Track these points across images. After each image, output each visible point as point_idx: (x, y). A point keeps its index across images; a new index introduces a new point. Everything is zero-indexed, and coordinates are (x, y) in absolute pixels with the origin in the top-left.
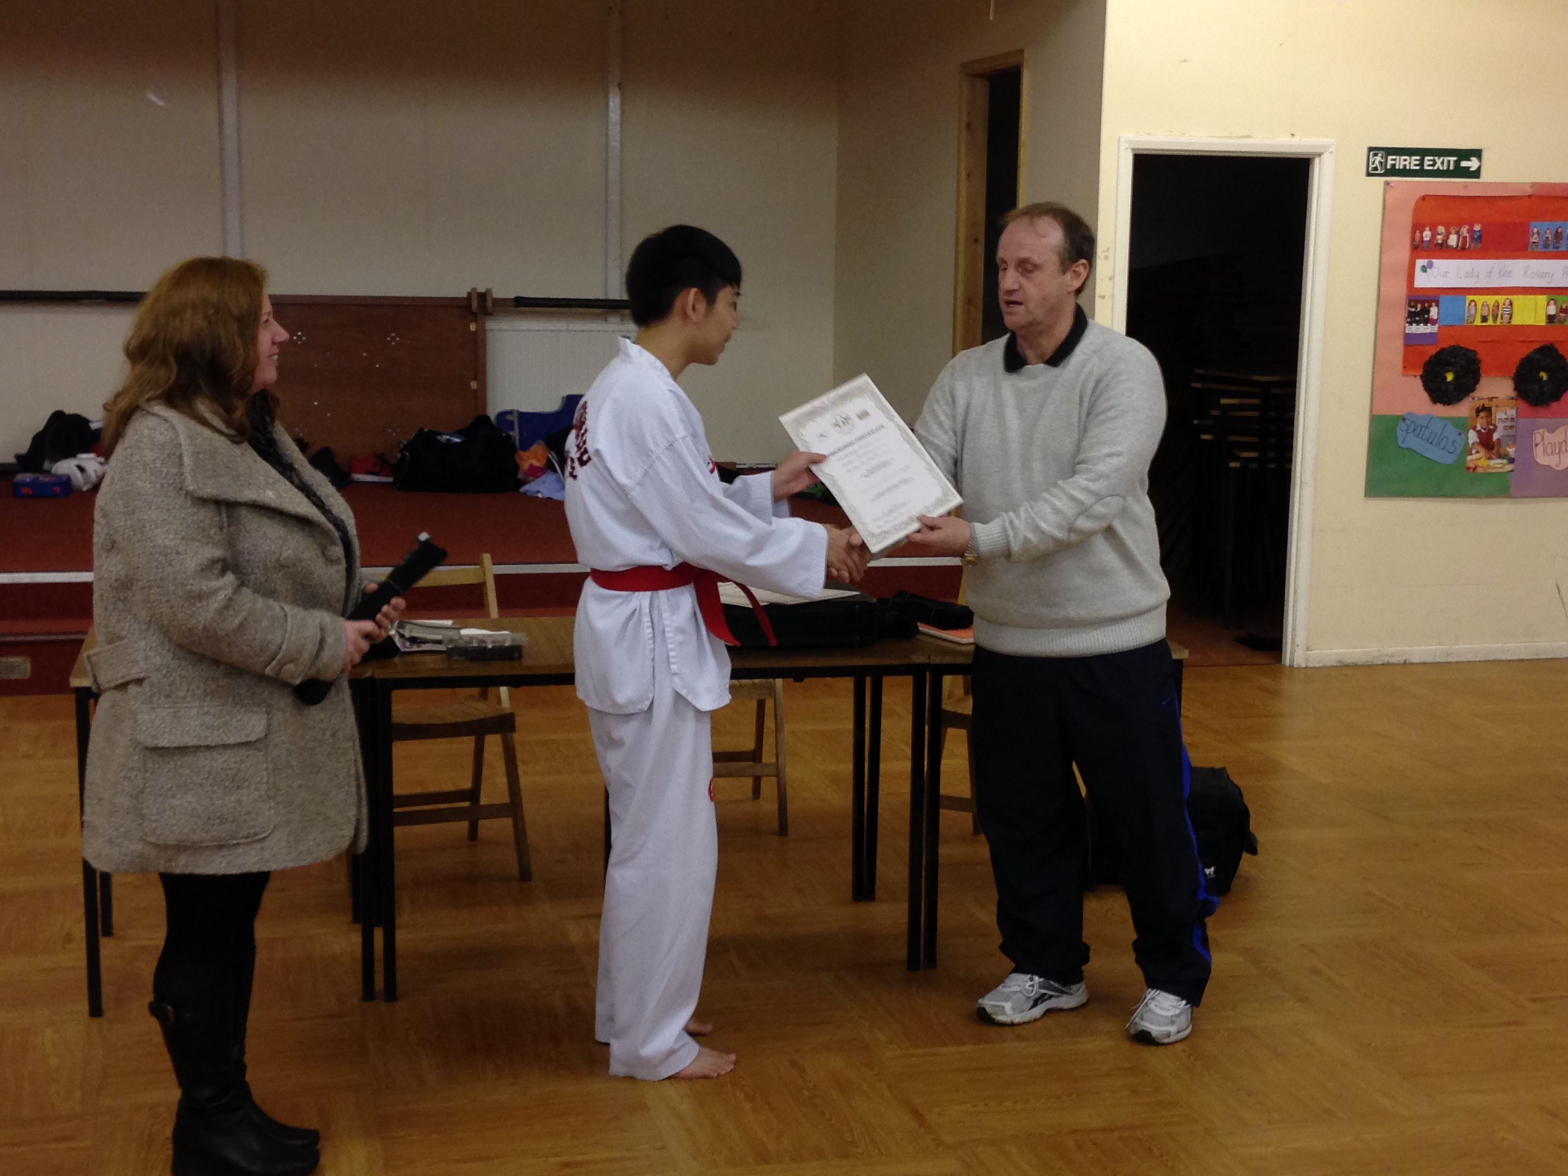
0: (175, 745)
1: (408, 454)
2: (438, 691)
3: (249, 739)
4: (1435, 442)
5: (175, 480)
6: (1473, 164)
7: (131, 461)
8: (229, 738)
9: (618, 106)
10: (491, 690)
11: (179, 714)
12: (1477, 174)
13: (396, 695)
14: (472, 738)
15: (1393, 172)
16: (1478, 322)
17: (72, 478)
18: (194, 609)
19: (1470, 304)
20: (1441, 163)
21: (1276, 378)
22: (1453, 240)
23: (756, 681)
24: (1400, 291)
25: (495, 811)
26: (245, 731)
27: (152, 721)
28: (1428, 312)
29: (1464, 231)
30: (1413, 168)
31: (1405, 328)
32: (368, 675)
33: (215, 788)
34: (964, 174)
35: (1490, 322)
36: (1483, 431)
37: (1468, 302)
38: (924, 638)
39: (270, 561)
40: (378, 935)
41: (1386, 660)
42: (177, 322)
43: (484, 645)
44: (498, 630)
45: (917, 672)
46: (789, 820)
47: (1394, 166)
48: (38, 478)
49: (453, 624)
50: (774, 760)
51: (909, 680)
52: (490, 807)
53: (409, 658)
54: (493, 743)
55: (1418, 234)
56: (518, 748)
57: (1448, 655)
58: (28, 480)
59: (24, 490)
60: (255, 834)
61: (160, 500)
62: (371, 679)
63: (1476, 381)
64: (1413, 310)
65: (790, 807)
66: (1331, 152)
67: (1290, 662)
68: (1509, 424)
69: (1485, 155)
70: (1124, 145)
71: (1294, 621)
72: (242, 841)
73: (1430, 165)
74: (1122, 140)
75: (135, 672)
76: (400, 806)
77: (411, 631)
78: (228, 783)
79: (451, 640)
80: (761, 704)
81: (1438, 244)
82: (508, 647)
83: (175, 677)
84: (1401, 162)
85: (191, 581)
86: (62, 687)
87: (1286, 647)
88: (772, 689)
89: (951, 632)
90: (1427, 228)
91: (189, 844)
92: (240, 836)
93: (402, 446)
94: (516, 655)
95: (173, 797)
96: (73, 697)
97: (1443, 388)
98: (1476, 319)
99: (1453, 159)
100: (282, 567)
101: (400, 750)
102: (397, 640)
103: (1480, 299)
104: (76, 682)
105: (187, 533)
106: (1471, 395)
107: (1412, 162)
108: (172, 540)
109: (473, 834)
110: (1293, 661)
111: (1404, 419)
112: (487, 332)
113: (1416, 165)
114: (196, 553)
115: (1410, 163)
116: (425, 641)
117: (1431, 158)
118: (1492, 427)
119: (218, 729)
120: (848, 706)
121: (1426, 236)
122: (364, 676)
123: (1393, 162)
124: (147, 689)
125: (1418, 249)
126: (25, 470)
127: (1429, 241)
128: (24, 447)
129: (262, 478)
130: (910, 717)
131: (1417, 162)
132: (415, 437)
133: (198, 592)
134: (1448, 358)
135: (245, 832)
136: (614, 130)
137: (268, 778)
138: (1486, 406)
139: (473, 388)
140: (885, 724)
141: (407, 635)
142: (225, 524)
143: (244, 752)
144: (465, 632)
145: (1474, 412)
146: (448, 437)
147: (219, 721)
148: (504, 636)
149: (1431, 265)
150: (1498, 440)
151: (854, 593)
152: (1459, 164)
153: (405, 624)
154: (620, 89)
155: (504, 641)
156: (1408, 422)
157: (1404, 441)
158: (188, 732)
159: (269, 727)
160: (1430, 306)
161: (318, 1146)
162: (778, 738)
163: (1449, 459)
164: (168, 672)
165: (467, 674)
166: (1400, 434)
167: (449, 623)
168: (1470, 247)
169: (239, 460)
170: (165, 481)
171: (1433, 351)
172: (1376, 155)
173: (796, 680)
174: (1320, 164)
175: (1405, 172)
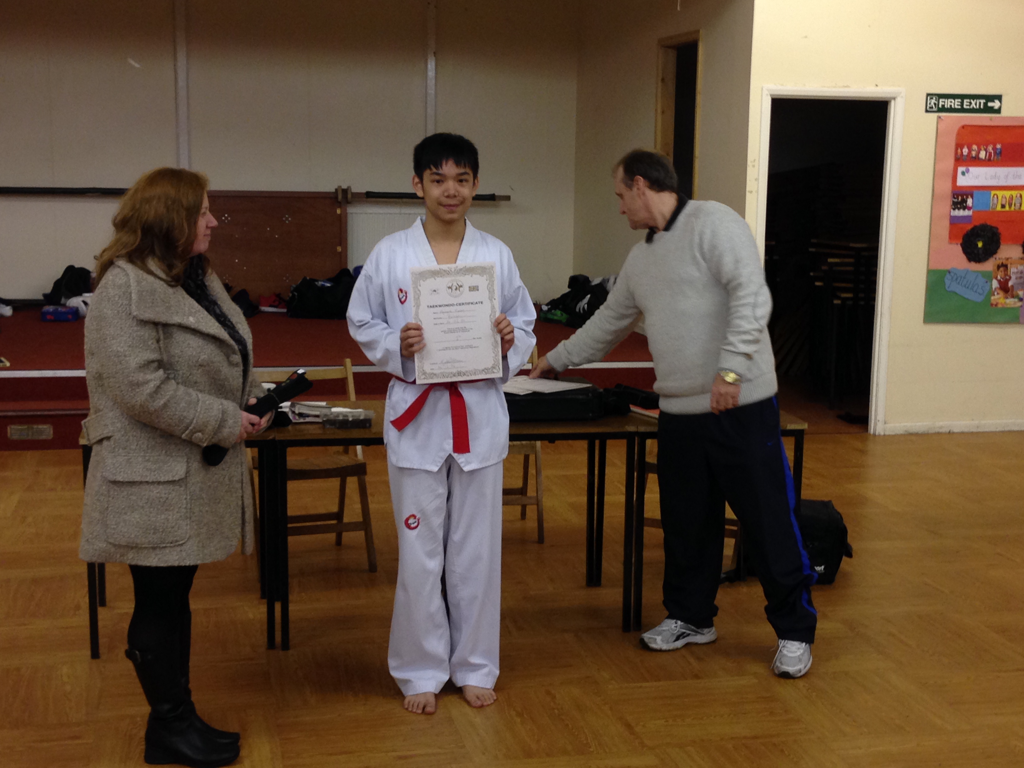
0: (126, 480)
1: (296, 294)
2: (316, 448)
3: (174, 479)
4: (970, 287)
5: (126, 309)
6: (996, 104)
7: (102, 296)
8: (161, 477)
9: (434, 67)
10: (351, 448)
11: (131, 460)
12: (998, 111)
13: (289, 450)
14: (339, 479)
15: (943, 109)
16: (999, 208)
17: (80, 309)
18: (134, 393)
19: (994, 196)
20: (974, 104)
21: (864, 245)
22: (982, 155)
23: (524, 442)
24: (947, 187)
25: (354, 527)
26: (171, 474)
27: (114, 464)
28: (966, 202)
29: (990, 148)
30: (956, 107)
31: (950, 212)
32: (271, 438)
33: (152, 509)
34: (659, 111)
35: (1007, 208)
36: (1002, 280)
37: (992, 195)
38: (633, 414)
39: (192, 362)
40: (278, 607)
41: (937, 430)
42: (147, 207)
43: (346, 418)
44: (356, 409)
45: (629, 437)
46: (545, 534)
47: (943, 106)
48: (57, 309)
49: (326, 404)
50: (535, 494)
51: (624, 442)
52: (349, 524)
53: (298, 427)
54: (352, 482)
55: (959, 151)
56: (368, 486)
57: (978, 427)
58: (51, 310)
59: (48, 317)
60: (177, 541)
61: (116, 321)
62: (273, 440)
63: (998, 247)
64: (956, 200)
65: (545, 525)
66: (902, 97)
67: (874, 431)
68: (1019, 275)
69: (1004, 99)
70: (765, 92)
71: (876, 406)
72: (168, 545)
73: (967, 105)
74: (764, 89)
75: (106, 433)
76: (291, 523)
77: (299, 409)
78: (159, 507)
79: (326, 415)
80: (527, 458)
81: (972, 157)
82: (362, 420)
83: (129, 437)
84: (948, 103)
85: (132, 375)
86: (74, 444)
87: (871, 421)
88: (534, 447)
89: (652, 411)
90: (966, 147)
91: (134, 545)
92: (167, 542)
93: (292, 289)
94: (368, 425)
95: (125, 514)
96: (81, 451)
97: (976, 252)
98: (998, 206)
99: (983, 101)
100: (201, 366)
101: (292, 486)
102: (291, 416)
103: (1000, 193)
104: (82, 442)
105: (133, 343)
106: (995, 256)
107: (956, 103)
108: (122, 347)
109: (339, 542)
110: (876, 430)
111: (949, 272)
112: (348, 214)
113: (958, 105)
114: (137, 356)
115: (954, 104)
116: (308, 416)
117: (969, 101)
118: (1008, 278)
119: (154, 471)
120: (584, 458)
121: (965, 152)
122: (268, 439)
123: (943, 103)
124: (112, 443)
125: (959, 160)
126: (50, 304)
127: (967, 156)
128: (48, 289)
129: (187, 309)
130: (625, 467)
131: (959, 104)
132: (301, 283)
133: (136, 381)
134: (979, 232)
135: (171, 539)
136: (431, 82)
137: (187, 504)
138: (1004, 263)
139: (338, 251)
140: (608, 470)
141: (297, 412)
142: (162, 337)
143: (171, 487)
144: (334, 410)
145: (996, 268)
146: (323, 283)
147: (155, 466)
148: (360, 413)
149: (968, 171)
150: (1012, 286)
151: (588, 385)
152: (987, 104)
153: (296, 405)
154: (435, 56)
155: (360, 416)
156: (952, 274)
157: (949, 287)
158: (135, 472)
159: (187, 472)
160: (967, 197)
161: (239, 744)
162: (538, 480)
163: (979, 299)
164: (125, 432)
165: (337, 437)
166: (947, 282)
167: (324, 404)
168: (994, 160)
169: (171, 297)
170: (120, 309)
171: (969, 227)
172: (932, 98)
173: (550, 442)
174: (895, 104)
175: (951, 110)
